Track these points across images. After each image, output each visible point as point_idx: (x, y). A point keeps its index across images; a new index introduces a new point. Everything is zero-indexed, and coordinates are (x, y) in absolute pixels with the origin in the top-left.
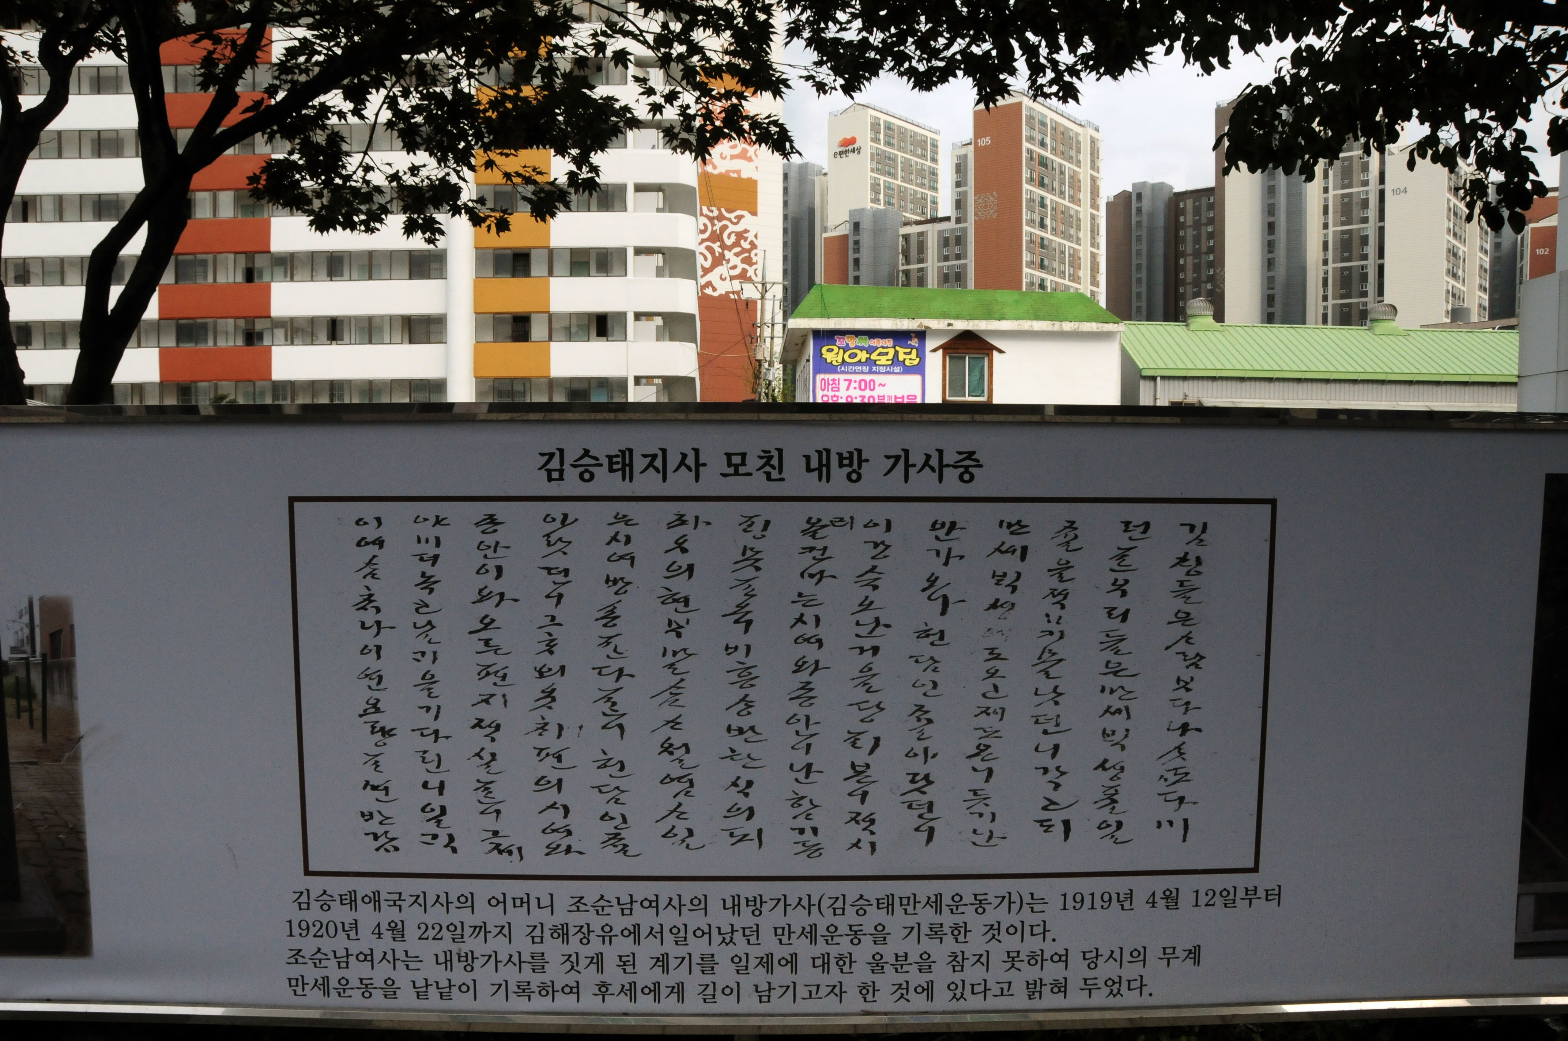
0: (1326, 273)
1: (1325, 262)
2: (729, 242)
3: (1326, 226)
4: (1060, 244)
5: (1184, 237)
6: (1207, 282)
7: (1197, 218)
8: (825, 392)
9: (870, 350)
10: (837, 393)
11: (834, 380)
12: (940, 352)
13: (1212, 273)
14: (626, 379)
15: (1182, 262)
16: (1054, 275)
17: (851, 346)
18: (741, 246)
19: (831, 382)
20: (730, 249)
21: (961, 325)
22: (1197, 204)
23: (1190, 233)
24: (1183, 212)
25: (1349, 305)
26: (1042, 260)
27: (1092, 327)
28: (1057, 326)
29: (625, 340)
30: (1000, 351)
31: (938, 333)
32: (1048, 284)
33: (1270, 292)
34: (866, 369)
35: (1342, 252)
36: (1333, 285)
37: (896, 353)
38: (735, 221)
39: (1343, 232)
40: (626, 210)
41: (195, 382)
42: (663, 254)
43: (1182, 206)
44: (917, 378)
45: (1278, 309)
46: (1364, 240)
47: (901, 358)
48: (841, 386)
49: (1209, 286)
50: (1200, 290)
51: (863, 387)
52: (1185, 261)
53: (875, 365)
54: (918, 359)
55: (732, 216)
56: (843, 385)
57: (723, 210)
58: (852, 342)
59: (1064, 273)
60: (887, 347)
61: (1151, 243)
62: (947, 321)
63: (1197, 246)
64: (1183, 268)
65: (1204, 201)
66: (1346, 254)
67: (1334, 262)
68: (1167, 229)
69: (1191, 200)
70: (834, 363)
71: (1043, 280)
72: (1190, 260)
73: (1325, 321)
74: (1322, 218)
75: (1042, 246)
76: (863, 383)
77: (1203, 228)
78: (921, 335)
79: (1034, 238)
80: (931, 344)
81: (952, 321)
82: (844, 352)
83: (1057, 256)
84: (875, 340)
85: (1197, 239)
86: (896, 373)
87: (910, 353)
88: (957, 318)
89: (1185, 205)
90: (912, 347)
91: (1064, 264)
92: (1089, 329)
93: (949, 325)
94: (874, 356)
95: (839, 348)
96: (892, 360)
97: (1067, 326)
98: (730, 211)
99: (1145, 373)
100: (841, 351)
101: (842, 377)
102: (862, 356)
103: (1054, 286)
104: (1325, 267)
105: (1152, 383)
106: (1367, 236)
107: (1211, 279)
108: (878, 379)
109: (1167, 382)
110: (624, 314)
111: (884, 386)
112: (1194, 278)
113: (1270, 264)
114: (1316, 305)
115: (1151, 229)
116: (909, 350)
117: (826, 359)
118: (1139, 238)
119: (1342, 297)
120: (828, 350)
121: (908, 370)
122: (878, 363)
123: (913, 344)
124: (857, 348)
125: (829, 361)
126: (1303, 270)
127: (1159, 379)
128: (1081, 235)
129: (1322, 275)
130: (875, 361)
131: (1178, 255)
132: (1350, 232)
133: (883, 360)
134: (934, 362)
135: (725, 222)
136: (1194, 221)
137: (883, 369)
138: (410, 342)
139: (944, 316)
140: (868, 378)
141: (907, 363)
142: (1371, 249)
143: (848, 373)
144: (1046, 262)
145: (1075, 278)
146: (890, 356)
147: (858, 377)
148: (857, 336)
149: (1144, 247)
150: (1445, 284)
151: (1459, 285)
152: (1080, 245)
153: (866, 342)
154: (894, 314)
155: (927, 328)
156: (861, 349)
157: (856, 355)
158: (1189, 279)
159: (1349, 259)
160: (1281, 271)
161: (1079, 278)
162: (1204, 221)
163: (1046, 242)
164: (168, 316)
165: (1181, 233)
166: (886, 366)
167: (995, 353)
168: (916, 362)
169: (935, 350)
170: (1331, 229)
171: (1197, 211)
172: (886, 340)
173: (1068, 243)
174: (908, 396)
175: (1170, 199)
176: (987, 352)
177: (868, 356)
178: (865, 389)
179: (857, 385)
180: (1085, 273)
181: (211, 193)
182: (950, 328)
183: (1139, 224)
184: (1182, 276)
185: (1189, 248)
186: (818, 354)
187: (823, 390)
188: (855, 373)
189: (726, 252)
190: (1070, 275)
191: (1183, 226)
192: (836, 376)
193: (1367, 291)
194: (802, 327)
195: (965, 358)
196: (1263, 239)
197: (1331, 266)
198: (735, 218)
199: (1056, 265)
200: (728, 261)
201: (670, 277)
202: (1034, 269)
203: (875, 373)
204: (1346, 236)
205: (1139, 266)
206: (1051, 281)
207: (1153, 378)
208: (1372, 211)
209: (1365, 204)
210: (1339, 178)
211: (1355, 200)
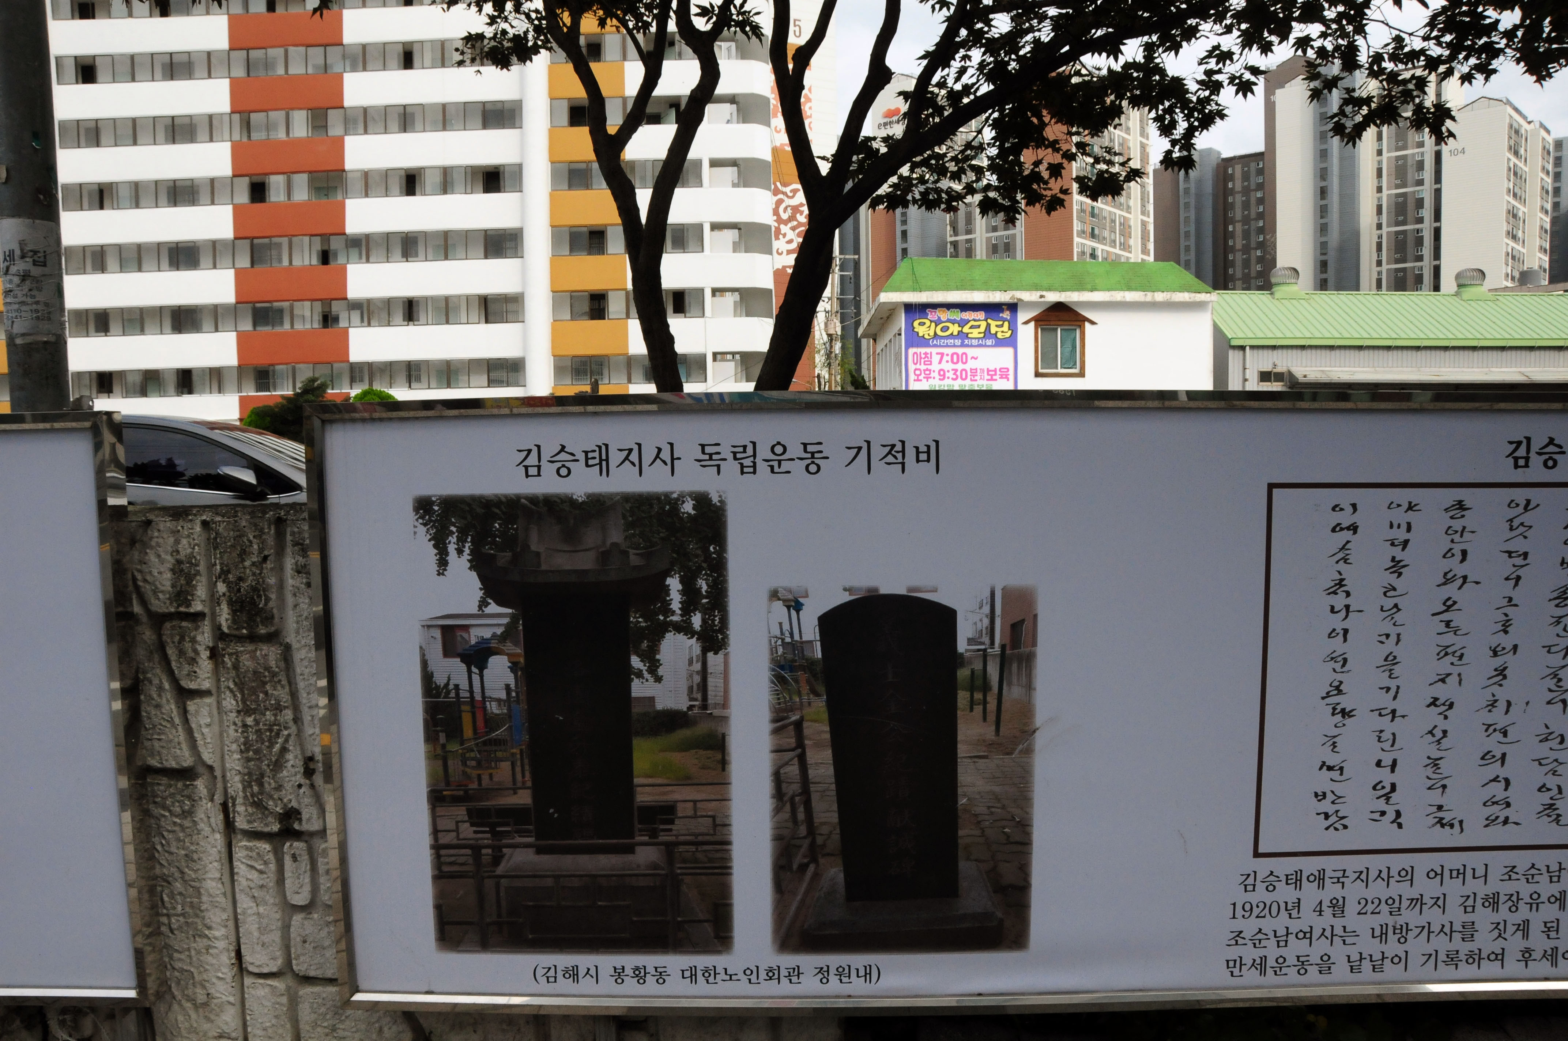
0: (1380, 237)
1: (1379, 226)
2: (785, 216)
3: (1379, 190)
4: (1110, 212)
5: (1233, 204)
6: (1256, 249)
7: (1246, 184)
8: (918, 366)
9: (962, 323)
10: (929, 367)
11: (926, 354)
12: (1032, 324)
13: (1261, 239)
14: (705, 355)
15: (1231, 228)
16: (1105, 244)
17: (943, 319)
18: (797, 220)
19: (923, 356)
20: (786, 223)
21: (1053, 297)
22: (1246, 169)
23: (1239, 199)
24: (1232, 178)
25: (1404, 270)
26: (1093, 229)
27: (1185, 297)
28: (1149, 297)
29: (703, 316)
30: (1093, 323)
31: (1031, 305)
32: (1099, 253)
33: (1324, 258)
34: (958, 342)
35: (1397, 215)
36: (1388, 250)
37: (988, 325)
38: (790, 194)
39: (1398, 196)
40: (702, 186)
41: (273, 365)
42: (740, 229)
43: (1230, 171)
44: (1009, 351)
45: (1331, 275)
46: (1420, 203)
47: (993, 331)
48: (933, 360)
49: (1259, 253)
50: (1250, 256)
51: (955, 360)
52: (1234, 228)
53: (967, 337)
54: (1010, 332)
55: (788, 190)
56: (936, 358)
57: (778, 184)
58: (944, 315)
59: (1114, 241)
60: (979, 320)
61: (1199, 209)
62: (1039, 293)
63: (1246, 212)
64: (1232, 235)
65: (1253, 165)
66: (1401, 218)
67: (1388, 226)
68: (1215, 196)
69: (1240, 166)
70: (927, 337)
71: (1094, 249)
72: (1239, 227)
73: (1379, 286)
74: (1376, 181)
75: (1093, 215)
76: (955, 357)
77: (1252, 194)
78: (1013, 307)
79: (1084, 207)
80: (1023, 316)
81: (1044, 293)
82: (936, 326)
83: (1108, 224)
84: (967, 313)
85: (1246, 205)
86: (989, 346)
87: (1002, 326)
88: (1049, 289)
89: (1233, 170)
90: (1004, 320)
91: (1115, 233)
92: (1182, 300)
93: (1042, 297)
94: (966, 329)
95: (931, 321)
96: (984, 333)
97: (1160, 297)
98: (785, 185)
99: (1233, 343)
100: (933, 324)
101: (934, 350)
102: (954, 329)
103: (1105, 255)
104: (1379, 232)
105: (1241, 353)
106: (1423, 198)
107: (1261, 245)
108: (970, 352)
109: (1255, 351)
110: (702, 290)
111: (976, 359)
112: (1243, 245)
113: (1323, 229)
114: (1370, 270)
115: (1199, 196)
116: (1001, 323)
117: (918, 333)
118: (1187, 205)
119: (1397, 261)
120: (920, 324)
121: (1001, 343)
122: (970, 336)
123: (1005, 316)
124: (949, 321)
125: (921, 335)
126: (1356, 235)
127: (1248, 348)
128: (1131, 203)
129: (1375, 239)
130: (968, 334)
131: (1227, 221)
132: (1404, 195)
133: (975, 333)
134: (1027, 334)
135: (781, 196)
136: (1243, 187)
137: (975, 342)
138: (487, 322)
139: (1036, 287)
140: (960, 351)
141: (999, 335)
142: (1427, 213)
143: (940, 346)
144: (1096, 232)
145: (1125, 247)
146: (982, 329)
147: (950, 351)
148: (948, 309)
149: (1192, 214)
150: (1505, 246)
151: (1519, 247)
152: (1130, 213)
153: (957, 315)
154: (986, 286)
155: (1020, 300)
156: (953, 322)
157: (948, 328)
158: (1239, 246)
159: (1404, 223)
160: (1334, 237)
161: (1130, 247)
162: (1253, 187)
163: (1096, 211)
164: (243, 300)
165: (1230, 199)
166: (979, 338)
167: (1087, 324)
168: (1008, 335)
169: (1026, 323)
170: (1385, 192)
171: (1246, 177)
172: (978, 313)
173: (1118, 212)
174: (1000, 369)
175: (1218, 165)
176: (1078, 323)
177: (960, 329)
178: (957, 363)
179: (949, 358)
180: (1135, 241)
181: (286, 176)
182: (1043, 300)
183: (1187, 191)
184: (1231, 243)
185: (1238, 213)
186: (910, 327)
187: (916, 364)
188: (947, 346)
189: (782, 227)
190: (1121, 244)
191: (1232, 192)
192: (928, 350)
193: (1422, 256)
194: (894, 300)
195: (1057, 329)
196: (1315, 204)
197: (1385, 229)
198: (791, 191)
199: (1106, 234)
200: (784, 235)
201: (746, 252)
202: (1085, 238)
203: (967, 346)
204: (1401, 200)
205: (1187, 234)
206: (1102, 250)
207: (1242, 348)
208: (1428, 174)
209: (1420, 165)
210: (1394, 140)
211: (1410, 162)
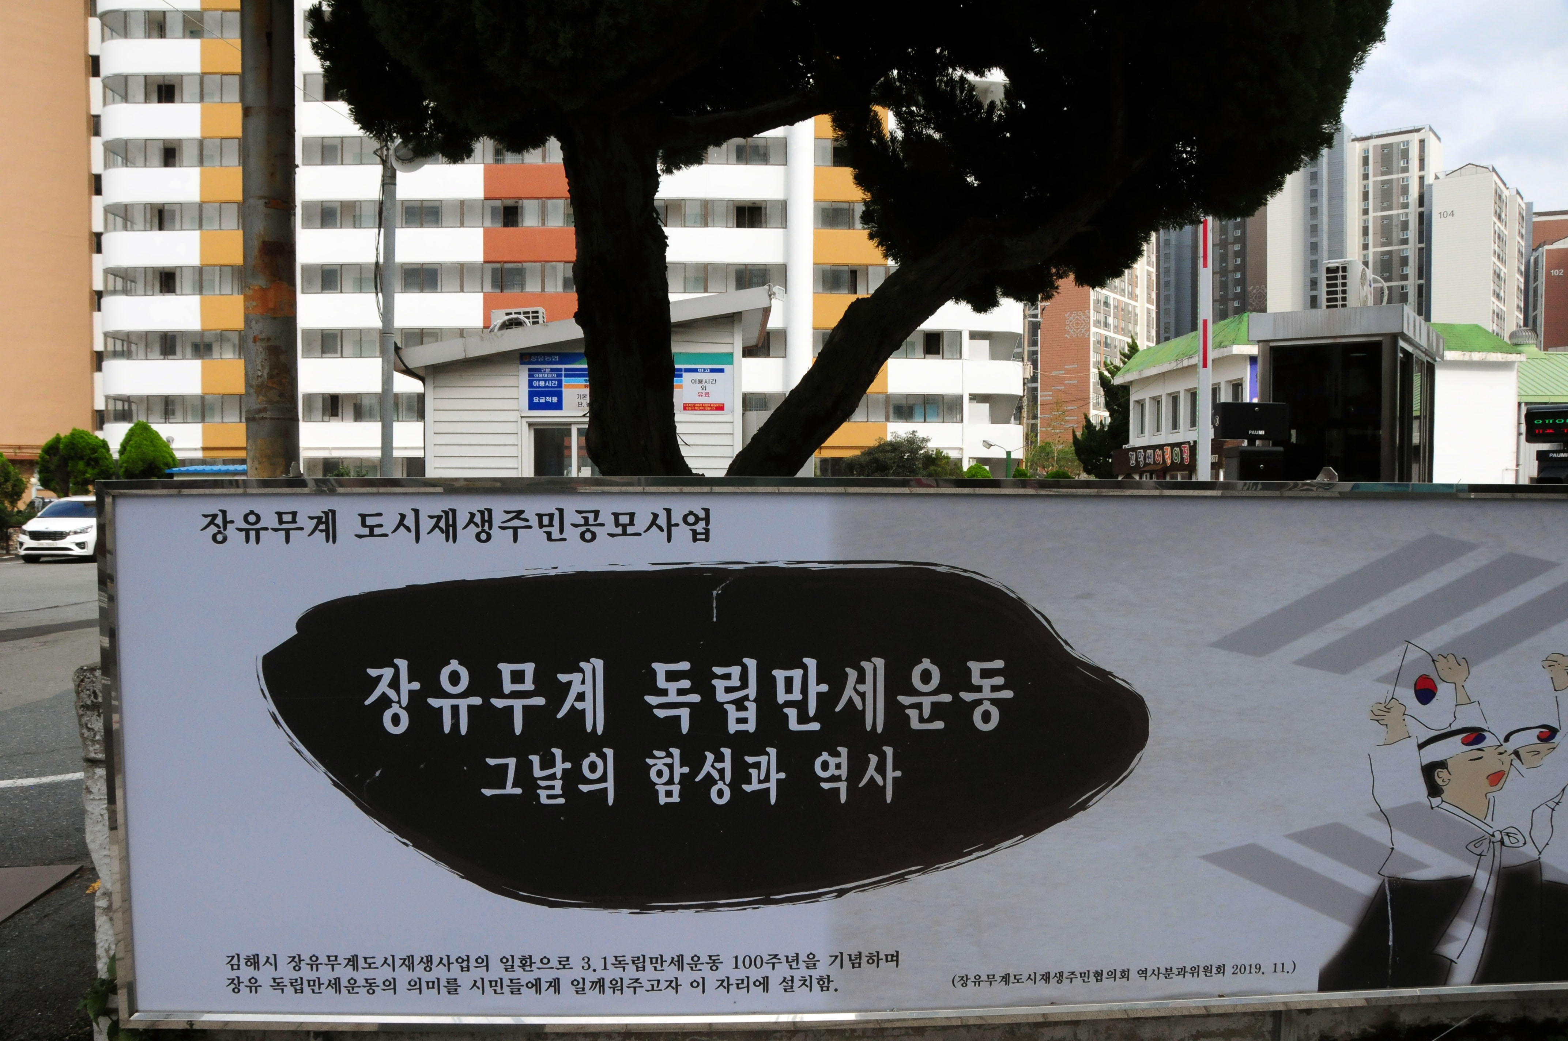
3: (1366, 247)
14: (962, 396)
29: (961, 358)
35: (1383, 272)
39: (1383, 253)
46: (1404, 261)
61: (1179, 260)
66: (1387, 275)
74: (1362, 239)
106: (1407, 256)
110: (959, 333)
112: (1221, 296)
113: (1313, 283)
115: (1179, 249)
118: (1167, 256)
132: (1389, 253)
142: (1411, 270)
149: (1173, 265)
150: (1491, 304)
151: (1501, 306)
159: (1390, 279)
162: (1231, 240)
170: (1371, 249)
204: (1386, 257)
205: (1167, 284)
208: (1412, 233)
209: (1405, 226)
210: (1379, 200)
211: (1395, 222)
